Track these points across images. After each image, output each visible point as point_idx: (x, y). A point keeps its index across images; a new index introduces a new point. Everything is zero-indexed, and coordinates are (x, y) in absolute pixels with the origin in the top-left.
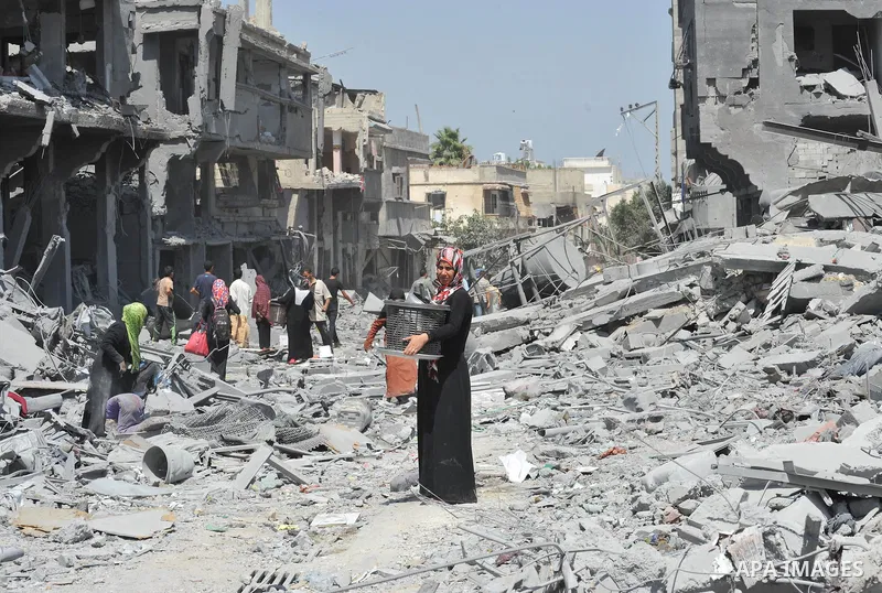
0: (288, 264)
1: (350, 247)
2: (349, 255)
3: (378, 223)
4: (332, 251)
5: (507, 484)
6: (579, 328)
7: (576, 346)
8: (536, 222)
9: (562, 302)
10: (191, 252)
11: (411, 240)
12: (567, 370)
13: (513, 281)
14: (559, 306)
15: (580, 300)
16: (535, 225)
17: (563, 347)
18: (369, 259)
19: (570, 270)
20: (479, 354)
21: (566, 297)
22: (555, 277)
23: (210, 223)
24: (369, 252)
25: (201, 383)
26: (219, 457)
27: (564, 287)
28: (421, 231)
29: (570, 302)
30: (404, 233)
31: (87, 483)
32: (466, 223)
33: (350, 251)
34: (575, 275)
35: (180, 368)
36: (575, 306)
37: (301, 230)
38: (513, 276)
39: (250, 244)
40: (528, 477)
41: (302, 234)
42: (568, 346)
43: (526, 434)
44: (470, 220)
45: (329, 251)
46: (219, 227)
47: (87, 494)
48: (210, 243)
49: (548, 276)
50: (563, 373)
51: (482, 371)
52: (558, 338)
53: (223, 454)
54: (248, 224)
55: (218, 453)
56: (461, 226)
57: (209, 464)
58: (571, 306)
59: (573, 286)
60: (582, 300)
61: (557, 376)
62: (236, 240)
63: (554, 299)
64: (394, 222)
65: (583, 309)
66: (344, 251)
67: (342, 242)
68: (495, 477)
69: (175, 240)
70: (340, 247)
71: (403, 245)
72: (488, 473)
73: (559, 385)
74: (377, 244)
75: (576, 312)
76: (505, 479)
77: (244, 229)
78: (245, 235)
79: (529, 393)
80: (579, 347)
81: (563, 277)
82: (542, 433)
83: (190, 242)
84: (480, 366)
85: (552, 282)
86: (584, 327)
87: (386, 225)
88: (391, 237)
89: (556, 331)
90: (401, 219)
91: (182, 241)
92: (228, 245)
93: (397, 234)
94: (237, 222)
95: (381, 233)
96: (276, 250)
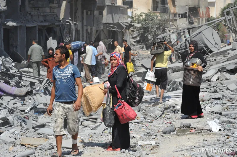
0: (64, 37)
1: (89, 28)
2: (88, 33)
3: (103, 17)
4: (81, 30)
5: (211, 132)
6: (219, 71)
7: (218, 79)
8: (178, 16)
9: (211, 59)
10: (18, 30)
11: (119, 25)
12: (220, 89)
13: (186, 48)
14: (209, 60)
15: (219, 58)
16: (177, 17)
17: (212, 79)
18: (97, 34)
19: (214, 43)
20: (175, 82)
21: (212, 56)
22: (206, 47)
23: (26, 15)
24: (97, 31)
26: (85, 121)
27: (211, 52)
28: (124, 21)
29: (215, 58)
30: (115, 22)
31: (37, 130)
32: (144, 16)
33: (89, 31)
34: (216, 46)
35: (47, 85)
36: (217, 60)
37: (70, 20)
38: (186, 45)
39: (45, 26)
40: (220, 130)
41: (71, 22)
42: (214, 79)
43: (210, 115)
44: (146, 15)
45: (80, 30)
46: (30, 17)
47: (39, 134)
48: (28, 25)
49: (203, 46)
50: (218, 90)
51: (177, 89)
52: (209, 75)
53: (87, 120)
54: (43, 16)
55: (84, 119)
56: (141, 18)
57: (81, 124)
58: (215, 60)
59: (215, 51)
60: (221, 58)
61: (215, 92)
62: (39, 24)
63: (207, 57)
64: (110, 16)
65: (221, 62)
66: (87, 30)
67: (86, 26)
68: (205, 130)
69: (11, 24)
70: (85, 28)
71: (114, 28)
72: (201, 128)
73: (217, 95)
74: (102, 27)
75: (218, 63)
76: (210, 130)
77: (41, 19)
78: (42, 22)
79: (204, 99)
80: (220, 79)
81: (210, 46)
82: (220, 114)
83: (19, 25)
84: (176, 87)
85: (205, 49)
86: (222, 70)
87: (106, 18)
88: (109, 24)
89: (208, 72)
90: (113, 14)
91: (15, 24)
92: (36, 27)
93: (112, 22)
94: (38, 15)
95: (104, 21)
96: (57, 30)
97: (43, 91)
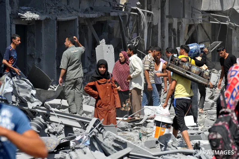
0: (128, 40)
1: (175, 21)
2: (174, 30)
4: (159, 26)
11: (233, 14)
18: (190, 34)
24: (190, 27)
25: (115, 144)
30: (227, 8)
33: (175, 26)
35: (96, 131)
37: (138, 6)
39: (91, 19)
41: (140, 10)
45: (157, 26)
48: (60, 18)
62: (82, 15)
66: (170, 25)
67: (170, 17)
69: (29, 15)
70: (167, 21)
71: (225, 20)
74: (199, 20)
77: (85, 5)
83: (44, 18)
88: (213, 12)
91: (36, 16)
92: (74, 20)
93: (220, 9)
95: (204, 7)
96: (115, 25)
97: (88, 143)
